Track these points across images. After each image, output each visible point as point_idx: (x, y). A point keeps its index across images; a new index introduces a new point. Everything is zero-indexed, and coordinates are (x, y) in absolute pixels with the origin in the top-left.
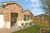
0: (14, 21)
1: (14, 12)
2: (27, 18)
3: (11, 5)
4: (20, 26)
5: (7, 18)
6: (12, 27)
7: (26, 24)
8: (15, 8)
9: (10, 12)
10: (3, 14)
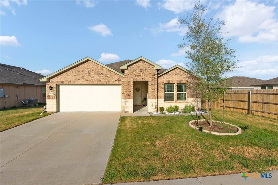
0: (139, 102)
1: (139, 79)
2: (175, 92)
3: (134, 66)
4: (152, 111)
5: (128, 93)
6: (136, 112)
7: (171, 110)
8: (141, 70)
9: (132, 80)
10: (120, 85)
